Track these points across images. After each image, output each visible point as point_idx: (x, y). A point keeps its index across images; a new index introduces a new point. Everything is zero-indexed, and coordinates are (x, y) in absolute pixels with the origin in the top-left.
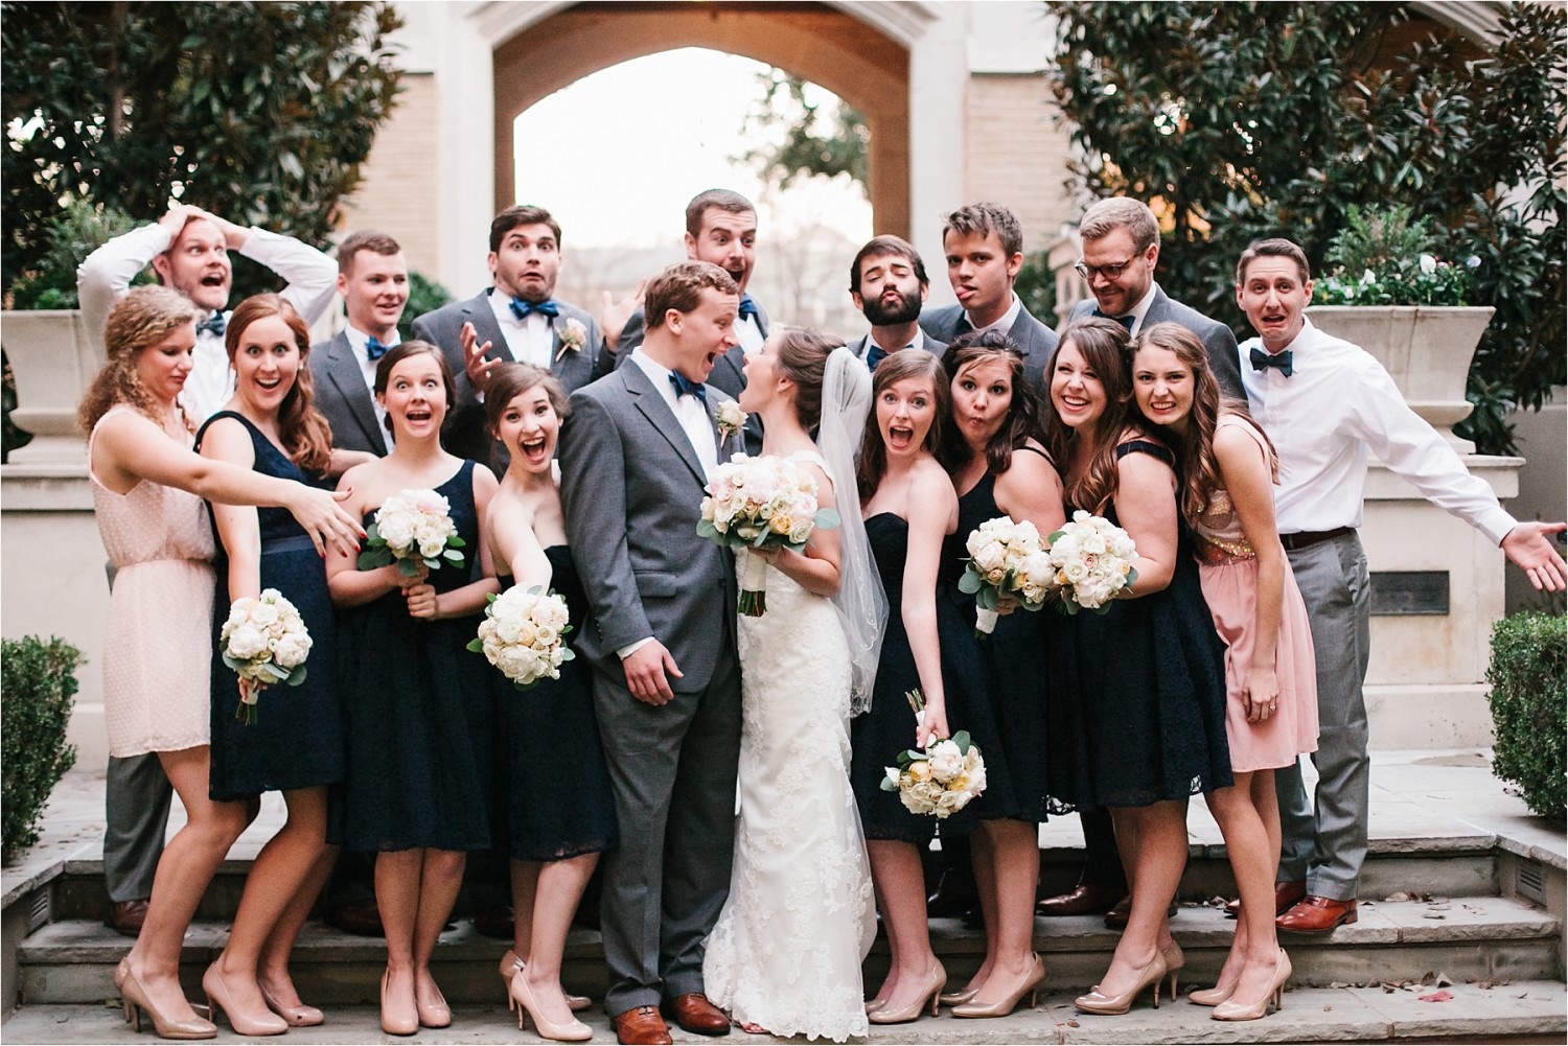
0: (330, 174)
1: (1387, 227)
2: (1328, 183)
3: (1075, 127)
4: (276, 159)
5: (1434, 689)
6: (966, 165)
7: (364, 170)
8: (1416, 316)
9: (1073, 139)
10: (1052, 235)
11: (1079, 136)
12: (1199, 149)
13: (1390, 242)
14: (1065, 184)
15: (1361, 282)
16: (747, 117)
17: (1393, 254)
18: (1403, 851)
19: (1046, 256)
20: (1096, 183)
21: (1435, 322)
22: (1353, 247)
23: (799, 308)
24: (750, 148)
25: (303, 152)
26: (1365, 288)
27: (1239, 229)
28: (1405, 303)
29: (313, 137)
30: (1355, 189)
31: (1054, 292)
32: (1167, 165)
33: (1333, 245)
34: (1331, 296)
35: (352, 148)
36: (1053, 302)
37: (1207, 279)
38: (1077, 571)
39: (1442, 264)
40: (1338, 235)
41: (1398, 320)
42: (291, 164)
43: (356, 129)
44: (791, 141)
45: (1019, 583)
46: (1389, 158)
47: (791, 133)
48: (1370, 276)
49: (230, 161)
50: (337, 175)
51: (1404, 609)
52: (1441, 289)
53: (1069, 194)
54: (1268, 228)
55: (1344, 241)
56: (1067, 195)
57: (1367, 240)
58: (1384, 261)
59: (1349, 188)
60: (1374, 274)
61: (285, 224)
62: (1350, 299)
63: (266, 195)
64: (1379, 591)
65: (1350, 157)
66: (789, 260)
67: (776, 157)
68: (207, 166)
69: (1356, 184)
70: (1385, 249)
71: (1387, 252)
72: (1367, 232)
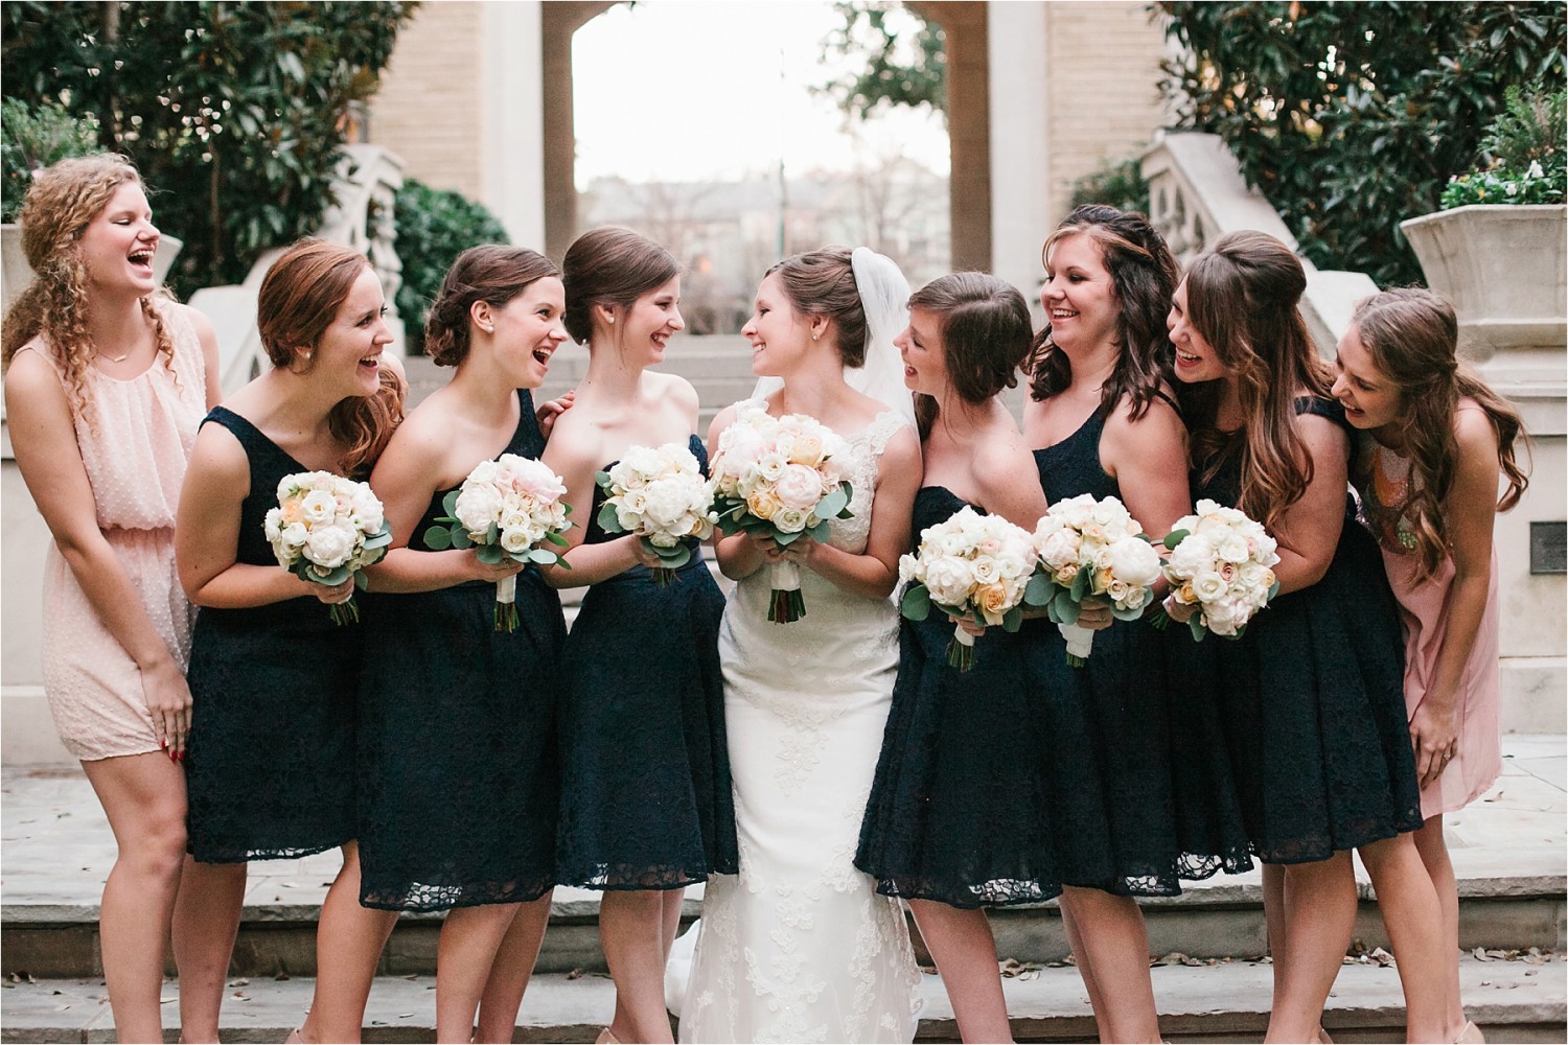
0: (339, 78)
1: (1554, 111)
2: (1464, 73)
3: (1170, 20)
4: (273, 60)
6: (1049, 72)
7: (383, 73)
9: (1168, 32)
10: (1144, 144)
11: (1175, 28)
12: (1313, 37)
14: (1159, 85)
15: (1526, 176)
16: (827, 45)
17: (1564, 143)
19: (1137, 167)
20: (1192, 83)
22: (1512, 135)
23: (882, 240)
24: (831, 79)
25: (305, 52)
26: (1531, 183)
27: (1361, 127)
29: (316, 34)
30: (1493, 80)
31: (1147, 205)
32: (1277, 57)
33: (1489, 133)
34: (1488, 194)
35: (369, 52)
37: (1324, 184)
38: (1211, 588)
40: (1494, 122)
42: (291, 64)
43: (373, 28)
44: (872, 69)
45: (1103, 583)
46: (1533, 44)
47: (871, 62)
48: (1536, 169)
49: (218, 61)
50: (346, 81)
53: (1162, 96)
54: (1393, 124)
55: (1500, 129)
56: (1161, 98)
57: (1528, 128)
58: (1552, 150)
59: (1487, 79)
60: (1540, 167)
61: (286, 133)
62: (1512, 196)
63: (261, 99)
64: (1546, 544)
65: (1488, 44)
66: (872, 192)
67: (855, 88)
68: (192, 67)
69: (1494, 74)
70: (1553, 138)
71: (1555, 141)
72: (1530, 117)
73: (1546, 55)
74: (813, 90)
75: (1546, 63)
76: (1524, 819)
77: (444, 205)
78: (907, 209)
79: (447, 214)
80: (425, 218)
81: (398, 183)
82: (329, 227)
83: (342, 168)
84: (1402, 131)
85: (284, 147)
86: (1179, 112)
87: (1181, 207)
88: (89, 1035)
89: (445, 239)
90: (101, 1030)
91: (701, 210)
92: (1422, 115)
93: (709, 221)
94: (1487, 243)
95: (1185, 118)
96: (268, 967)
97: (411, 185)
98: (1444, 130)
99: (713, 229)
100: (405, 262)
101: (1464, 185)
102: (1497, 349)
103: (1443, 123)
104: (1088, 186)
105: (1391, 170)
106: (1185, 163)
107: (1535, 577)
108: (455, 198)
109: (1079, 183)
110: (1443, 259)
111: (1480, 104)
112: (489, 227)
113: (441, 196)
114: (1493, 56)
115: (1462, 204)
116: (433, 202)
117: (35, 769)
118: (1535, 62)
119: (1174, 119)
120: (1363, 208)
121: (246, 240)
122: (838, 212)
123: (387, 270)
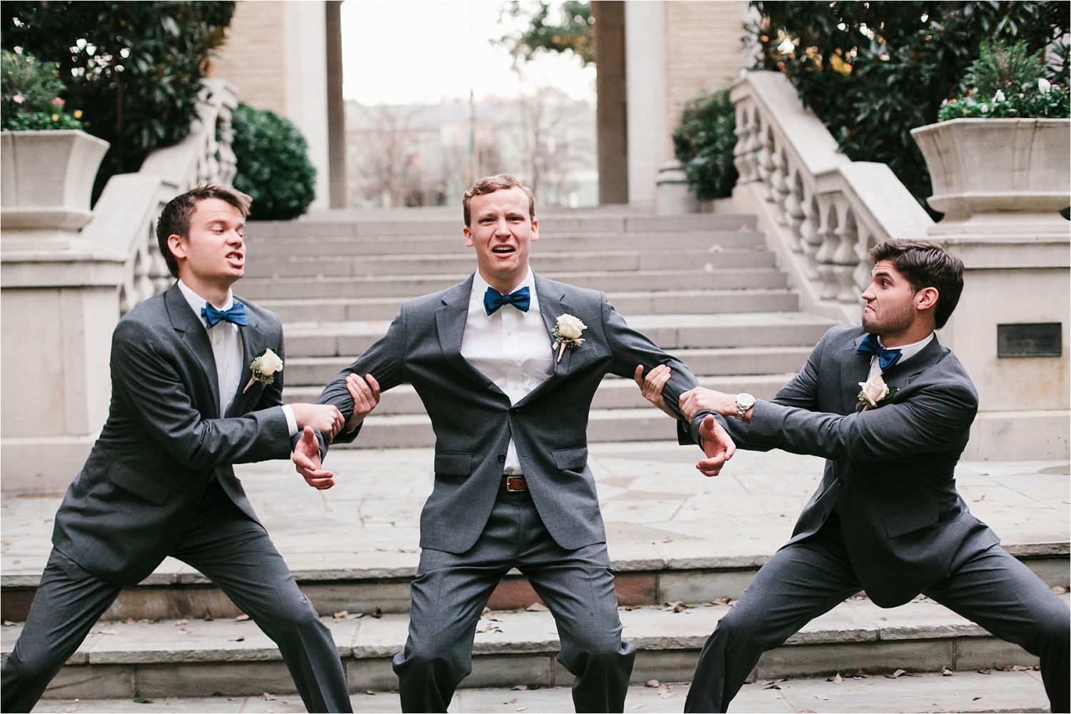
0: (201, 34)
1: (1011, 58)
2: (946, 32)
4: (160, 23)
5: (1050, 414)
6: (666, 30)
7: (227, 31)
8: (1036, 126)
10: (730, 79)
12: (848, 10)
13: (1013, 69)
14: (743, 40)
15: (994, 100)
16: (502, 11)
17: (1018, 78)
18: (1061, 553)
19: (727, 94)
20: (766, 39)
21: (1048, 130)
22: (983, 74)
23: (537, 143)
24: (504, 34)
25: (179, 16)
26: (997, 105)
27: (880, 67)
28: (1026, 116)
29: (187, 5)
30: (966, 37)
31: (734, 118)
32: (824, 22)
33: (968, 72)
34: (969, 112)
35: (218, 15)
36: (733, 127)
37: (856, 105)
39: (1055, 86)
40: (971, 65)
41: (1022, 129)
42: (171, 25)
44: (533, 28)
47: (532, 23)
48: (1000, 95)
49: (123, 23)
50: (206, 35)
51: (1028, 353)
52: (1055, 105)
53: (745, 47)
54: (902, 65)
55: (976, 70)
56: (743, 48)
57: (994, 68)
58: (1010, 83)
59: (962, 36)
60: (1003, 94)
61: (167, 71)
62: (985, 113)
63: (151, 48)
64: (1008, 338)
65: (962, 13)
66: (531, 111)
67: (522, 40)
68: (105, 27)
69: (967, 33)
70: (1010, 75)
71: (1012, 77)
72: (994, 61)
73: (1000, 20)
74: (492, 42)
75: (1001, 26)
76: (999, 512)
77: (264, 119)
78: (555, 123)
79: (264, 125)
80: (252, 129)
81: (234, 104)
82: (195, 134)
83: (202, 95)
84: (907, 71)
85: (166, 80)
86: (755, 57)
87: (758, 120)
88: (90, 656)
89: (265, 143)
90: (98, 653)
91: (415, 123)
92: (919, 60)
93: (420, 130)
94: (970, 143)
95: (759, 61)
96: (200, 613)
97: (241, 106)
98: (933, 70)
99: (423, 136)
100: (238, 157)
101: (953, 106)
102: (975, 212)
103: (933, 66)
104: (693, 107)
105: (900, 96)
106: (761, 91)
107: (1001, 360)
108: (270, 115)
109: (687, 104)
110: (940, 154)
111: (958, 53)
112: (294, 134)
113: (262, 113)
114: (966, 21)
115: (952, 118)
116: (256, 117)
117: (20, 493)
118: (993, 26)
119: (752, 62)
120: (881, 121)
121: (140, 143)
122: (507, 125)
123: (228, 163)
